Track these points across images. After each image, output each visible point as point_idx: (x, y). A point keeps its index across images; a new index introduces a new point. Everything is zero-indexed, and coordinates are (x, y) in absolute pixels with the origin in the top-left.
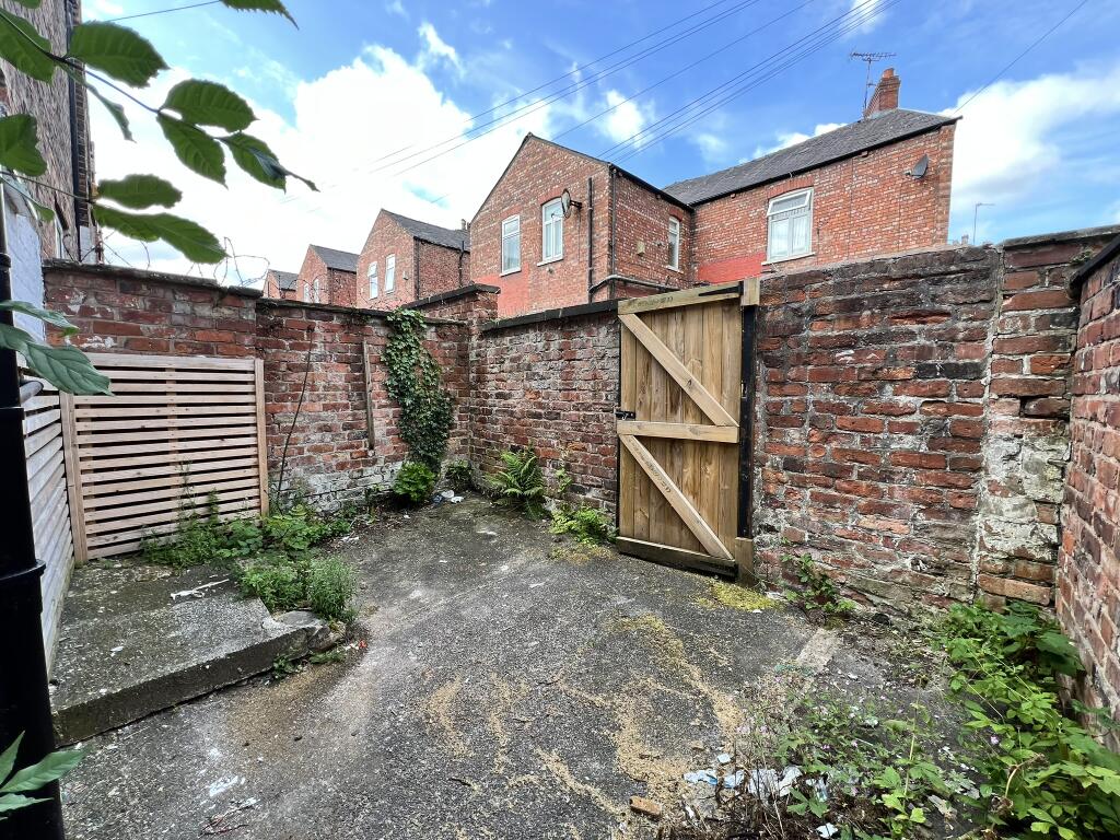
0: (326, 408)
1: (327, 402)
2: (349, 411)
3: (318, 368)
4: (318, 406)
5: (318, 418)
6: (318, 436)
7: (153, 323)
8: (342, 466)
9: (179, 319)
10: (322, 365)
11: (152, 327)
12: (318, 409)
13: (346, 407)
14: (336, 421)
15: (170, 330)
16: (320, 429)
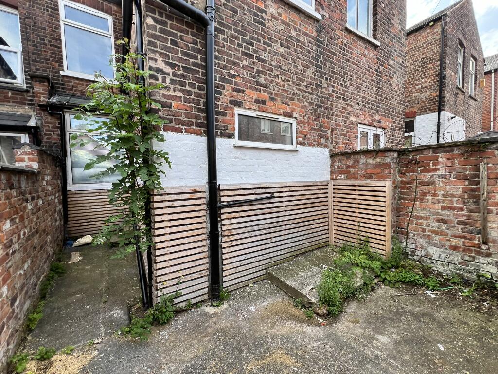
0: (443, 208)
1: (445, 204)
2: (464, 213)
3: (440, 183)
4: (438, 206)
5: (437, 214)
6: (437, 224)
7: (353, 168)
8: (455, 248)
9: (361, 166)
10: (443, 182)
11: (354, 170)
12: (437, 208)
13: (462, 209)
14: (451, 217)
15: (359, 171)
16: (438, 220)
